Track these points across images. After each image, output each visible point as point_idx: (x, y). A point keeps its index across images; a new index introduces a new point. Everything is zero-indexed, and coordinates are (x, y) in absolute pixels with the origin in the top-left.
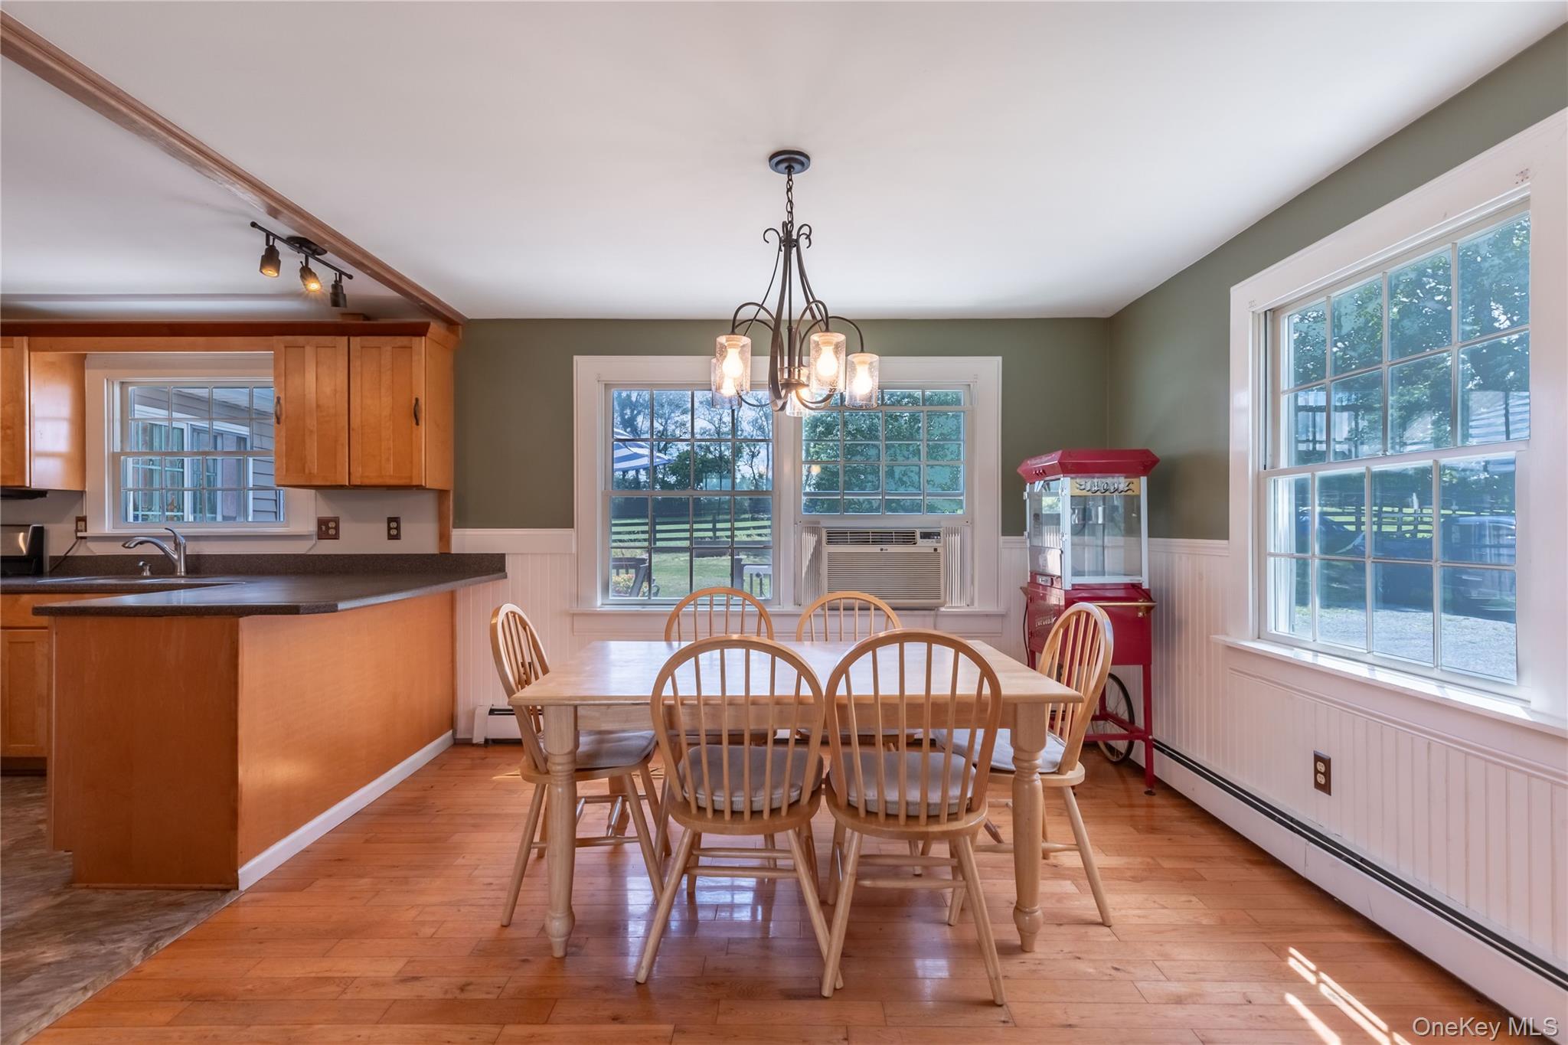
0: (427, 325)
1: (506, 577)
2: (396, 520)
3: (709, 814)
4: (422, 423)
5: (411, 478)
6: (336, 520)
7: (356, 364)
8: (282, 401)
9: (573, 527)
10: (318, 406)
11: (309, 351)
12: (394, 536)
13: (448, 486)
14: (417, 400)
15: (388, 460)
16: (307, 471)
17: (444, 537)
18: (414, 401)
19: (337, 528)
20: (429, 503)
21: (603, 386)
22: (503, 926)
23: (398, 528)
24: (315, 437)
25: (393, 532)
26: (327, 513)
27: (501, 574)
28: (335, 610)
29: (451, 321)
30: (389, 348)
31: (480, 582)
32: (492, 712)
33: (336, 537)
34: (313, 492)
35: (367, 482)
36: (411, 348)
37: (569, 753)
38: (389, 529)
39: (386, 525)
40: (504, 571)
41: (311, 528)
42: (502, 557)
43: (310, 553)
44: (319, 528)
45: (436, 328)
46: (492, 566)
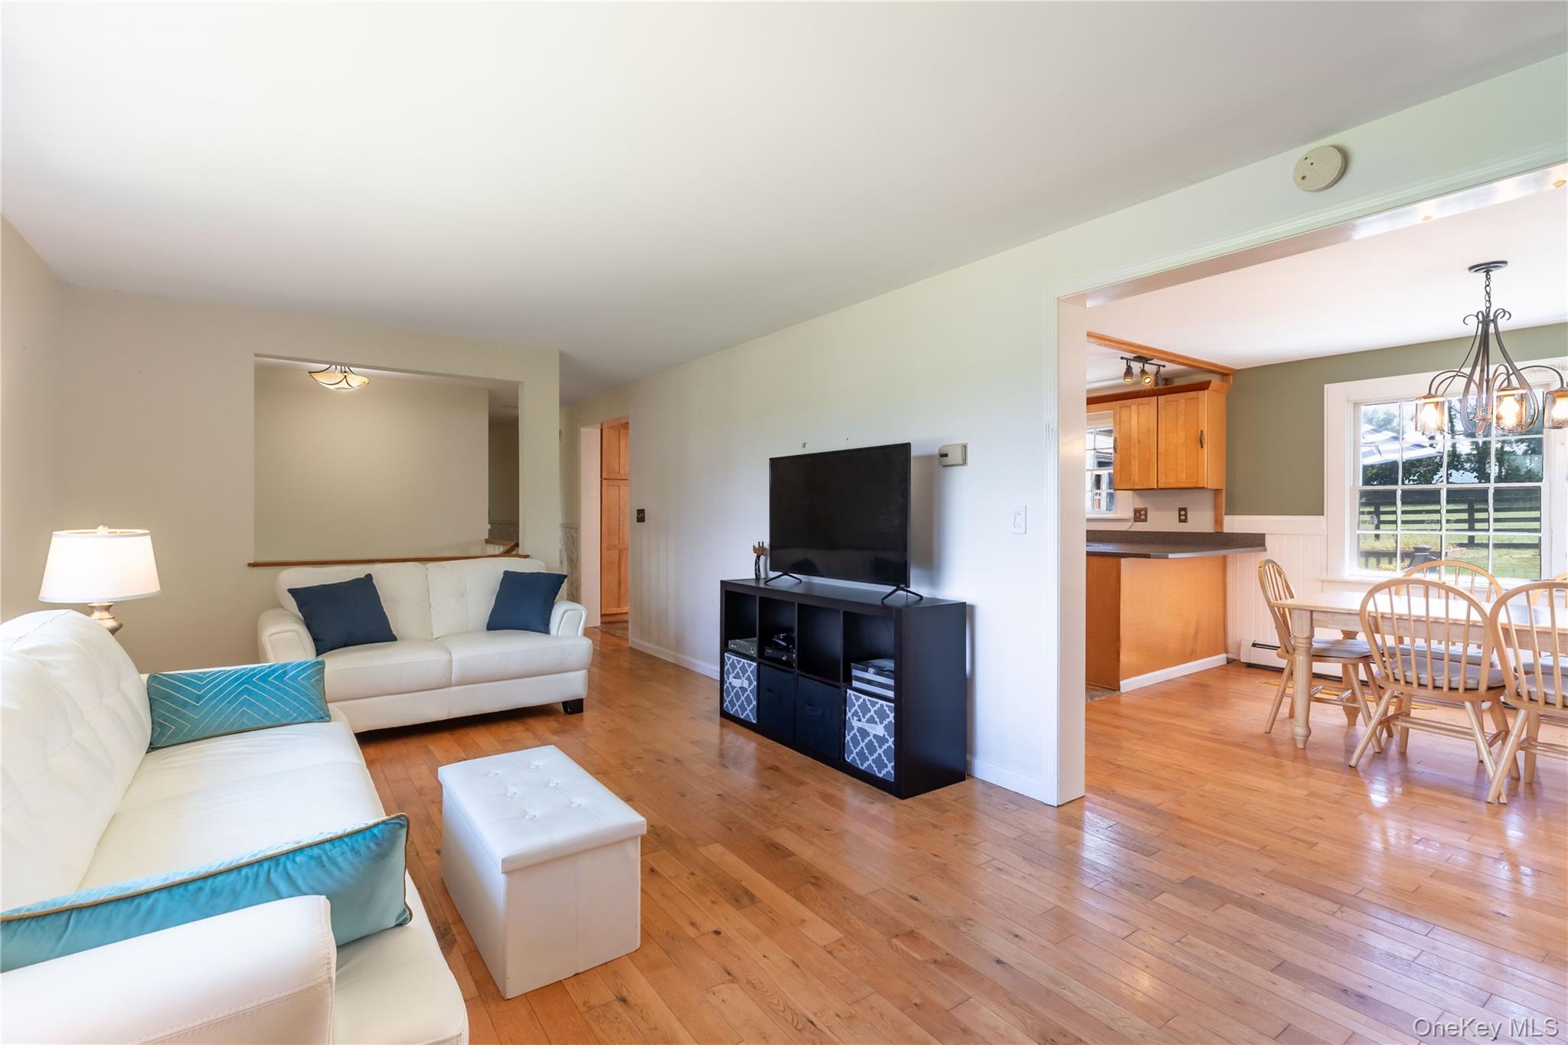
0: (1209, 382)
1: (1266, 550)
2: (1185, 509)
3: (1402, 682)
4: (1205, 446)
5: (1197, 482)
6: (1145, 510)
7: (1162, 413)
8: (1118, 440)
9: (1323, 514)
10: (1139, 441)
11: (1134, 408)
12: (1183, 519)
13: (1221, 485)
14: (1202, 432)
15: (1182, 471)
16: (1132, 480)
17: (1218, 521)
18: (1200, 432)
19: (1146, 515)
20: (1207, 499)
21: (1352, 405)
22: (1266, 732)
23: (1186, 515)
24: (1137, 459)
25: (1183, 518)
26: (1140, 506)
27: (1263, 548)
28: (1167, 558)
29: (1225, 373)
30: (1184, 400)
31: (1246, 552)
32: (1254, 645)
33: (1145, 520)
34: (1131, 492)
35: (1168, 486)
36: (1198, 398)
37: (1308, 638)
38: (1180, 515)
39: (1178, 513)
40: (1264, 546)
41: (1131, 515)
42: (1263, 536)
43: (1130, 530)
44: (1135, 514)
45: (1215, 381)
46: (1255, 541)
